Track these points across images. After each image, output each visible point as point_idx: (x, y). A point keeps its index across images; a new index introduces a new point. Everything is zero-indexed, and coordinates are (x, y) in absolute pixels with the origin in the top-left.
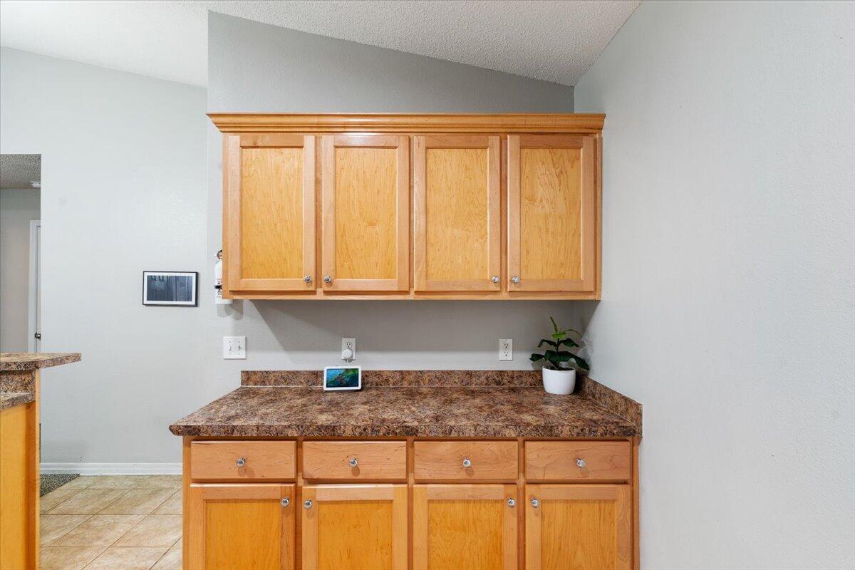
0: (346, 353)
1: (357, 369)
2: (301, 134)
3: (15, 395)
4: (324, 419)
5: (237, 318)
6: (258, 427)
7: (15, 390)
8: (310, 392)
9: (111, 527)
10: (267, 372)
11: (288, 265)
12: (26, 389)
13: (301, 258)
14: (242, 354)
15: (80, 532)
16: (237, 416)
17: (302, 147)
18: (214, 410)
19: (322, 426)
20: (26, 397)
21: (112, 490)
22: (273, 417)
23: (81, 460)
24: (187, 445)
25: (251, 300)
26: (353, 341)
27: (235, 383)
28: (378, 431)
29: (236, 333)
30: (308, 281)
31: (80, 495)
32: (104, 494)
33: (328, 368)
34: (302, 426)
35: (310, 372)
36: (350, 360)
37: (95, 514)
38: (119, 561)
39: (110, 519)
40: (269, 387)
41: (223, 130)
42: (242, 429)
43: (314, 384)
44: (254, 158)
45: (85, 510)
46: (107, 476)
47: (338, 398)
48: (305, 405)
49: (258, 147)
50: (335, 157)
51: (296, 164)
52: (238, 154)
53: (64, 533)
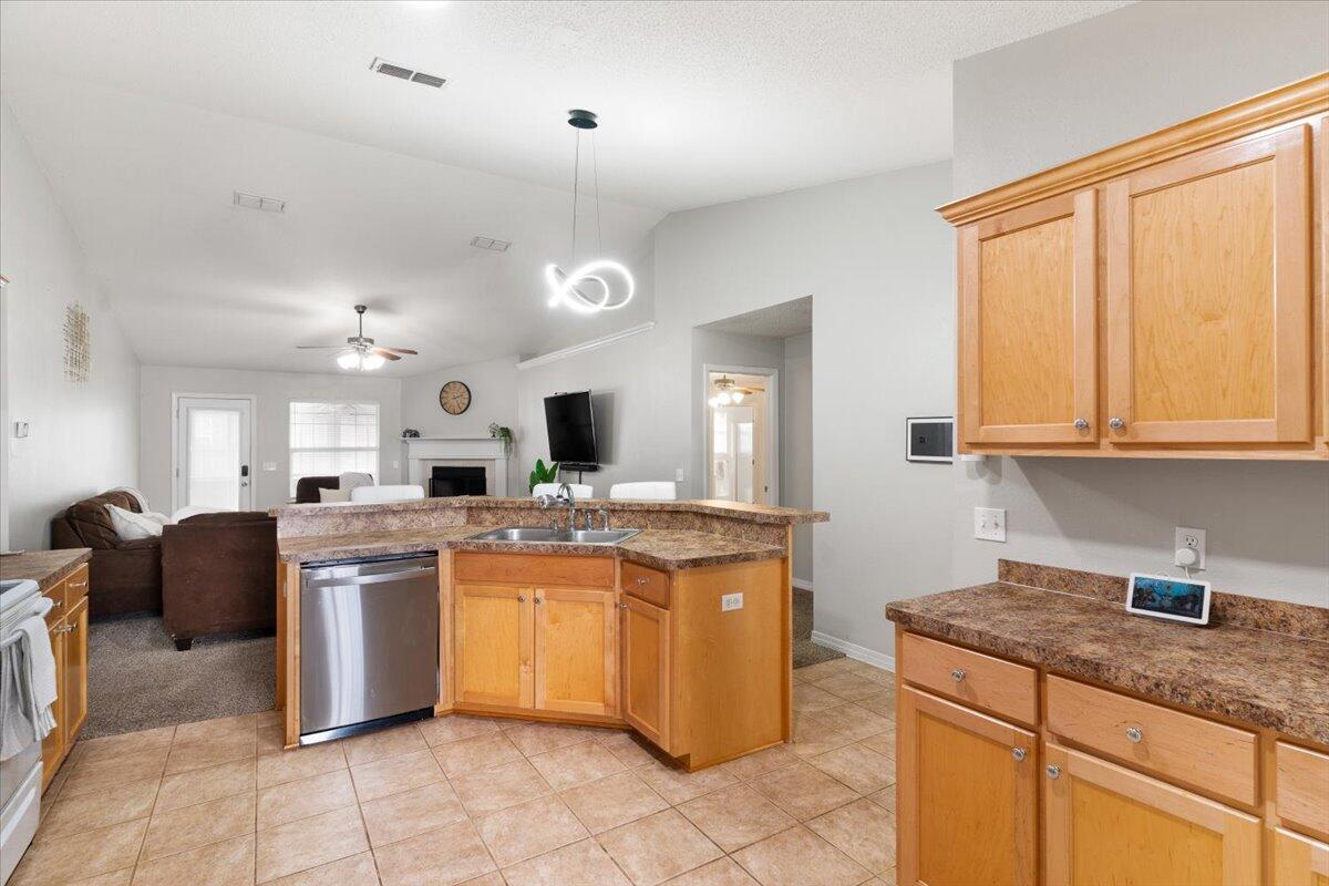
0: (1184, 555)
1: (1203, 588)
2: (1070, 194)
3: (771, 547)
4: (1087, 650)
5: (993, 482)
6: (980, 634)
7: (774, 543)
8: (1100, 610)
9: (863, 722)
10: (1036, 567)
11: (1050, 403)
12: (781, 543)
13: (1072, 391)
14: (1000, 535)
15: (835, 713)
16: (963, 614)
17: (1072, 214)
18: (939, 601)
19: (1077, 657)
20: (780, 551)
21: (872, 683)
22: (1011, 627)
23: (847, 639)
24: (899, 634)
25: (1012, 457)
26: (1201, 535)
27: (991, 576)
28: (1187, 696)
29: (992, 504)
30: (1083, 427)
31: (842, 677)
32: (864, 684)
33: (1139, 575)
34: (1044, 650)
35: (1110, 578)
36: (1193, 569)
37: (852, 702)
38: (862, 761)
39: (864, 714)
40: (1039, 590)
41: (957, 224)
42: (960, 631)
43: (1117, 599)
44: (997, 253)
45: (844, 694)
46: (872, 666)
47: (1147, 627)
48: (1074, 625)
49: (1004, 234)
50: (1132, 213)
51: (1062, 243)
52: (975, 250)
53: (820, 709)
